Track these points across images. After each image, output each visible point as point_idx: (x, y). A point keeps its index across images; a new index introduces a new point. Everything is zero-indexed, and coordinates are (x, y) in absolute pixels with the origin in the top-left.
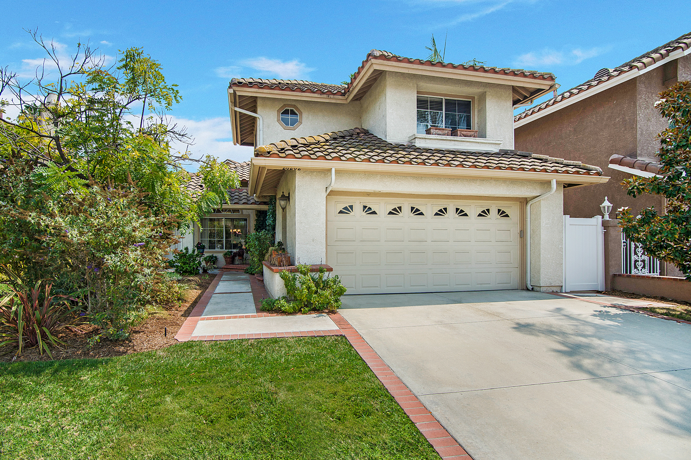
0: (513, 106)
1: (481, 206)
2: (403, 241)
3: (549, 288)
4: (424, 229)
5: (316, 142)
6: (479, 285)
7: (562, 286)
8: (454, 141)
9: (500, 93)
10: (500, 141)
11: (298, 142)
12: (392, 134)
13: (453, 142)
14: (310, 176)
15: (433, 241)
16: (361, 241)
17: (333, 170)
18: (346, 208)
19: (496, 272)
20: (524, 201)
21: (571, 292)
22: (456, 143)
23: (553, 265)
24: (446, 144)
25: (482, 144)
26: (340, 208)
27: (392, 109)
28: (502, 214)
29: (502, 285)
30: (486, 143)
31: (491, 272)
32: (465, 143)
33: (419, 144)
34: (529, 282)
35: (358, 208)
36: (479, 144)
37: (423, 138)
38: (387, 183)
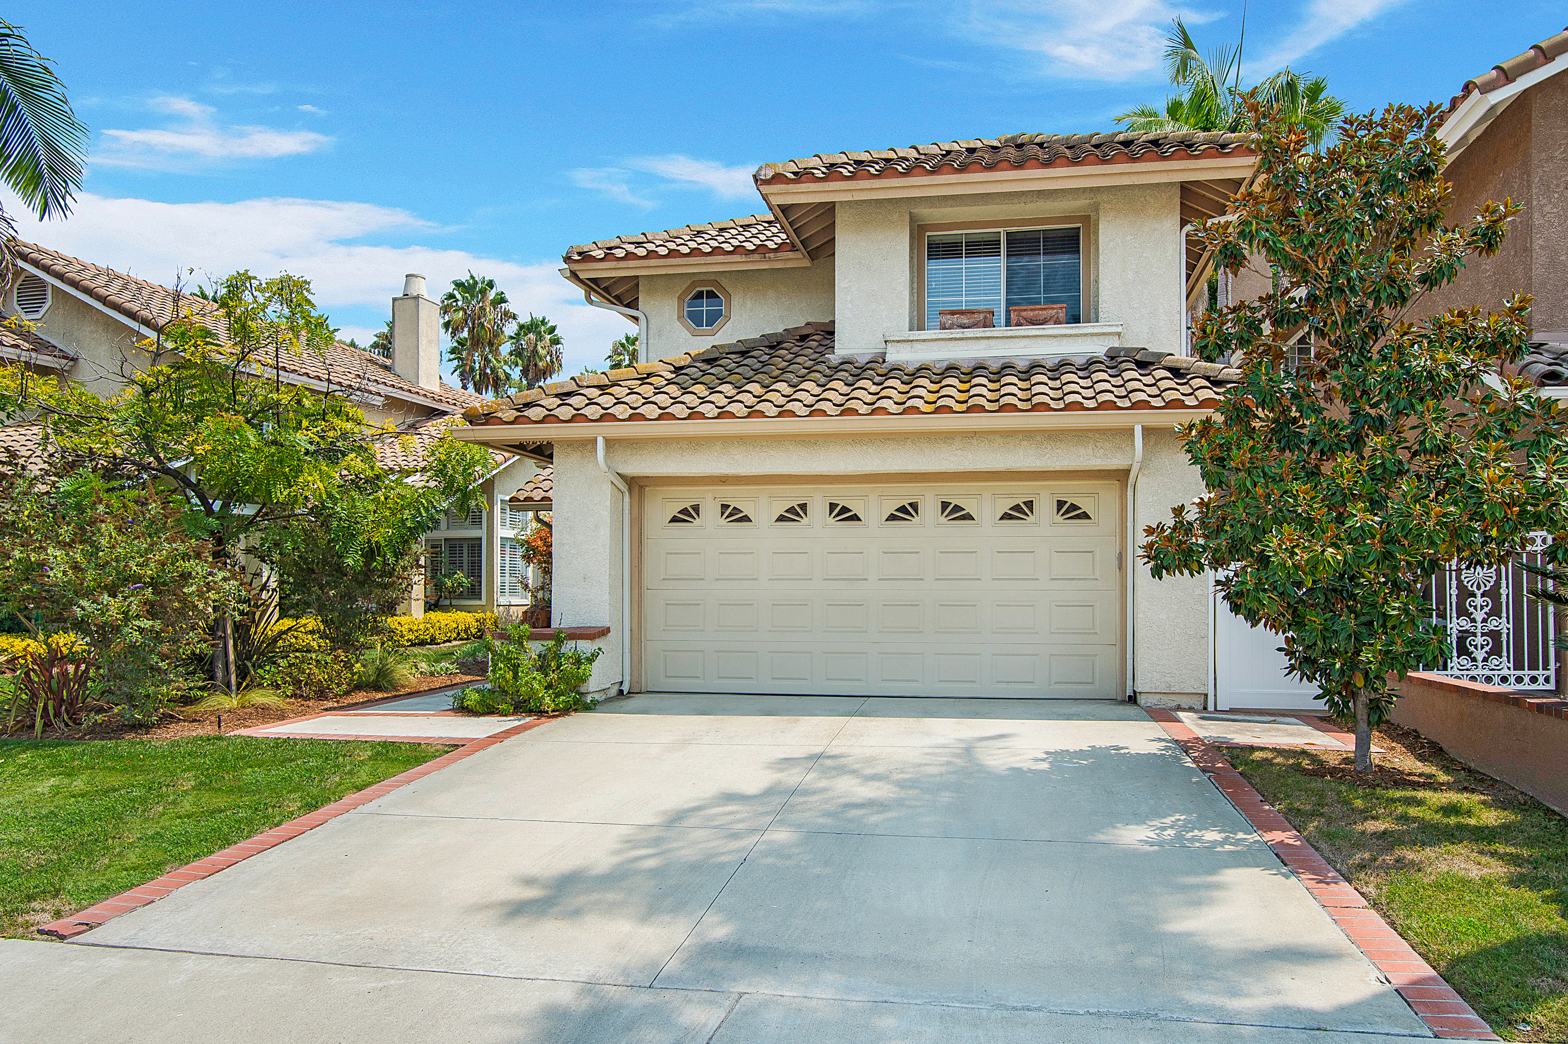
0: (1181, 229)
2: (810, 579)
3: (1165, 698)
4: (861, 553)
5: (640, 376)
6: (1004, 685)
7: (1206, 695)
8: (988, 338)
9: (1142, 199)
10: (1117, 326)
11: (577, 384)
12: (847, 335)
13: (986, 341)
14: (579, 453)
15: (883, 580)
16: (716, 579)
17: (600, 441)
18: (684, 511)
19: (1051, 655)
20: (1123, 476)
21: (1232, 711)
22: (993, 342)
23: (1177, 638)
24: (966, 348)
25: (1065, 340)
26: (674, 510)
27: (847, 280)
28: (1070, 511)
29: (1074, 686)
30: (1076, 335)
31: (1037, 655)
32: (1018, 340)
33: (895, 356)
34: (1129, 682)
35: (710, 511)
36: (1058, 339)
37: (904, 341)
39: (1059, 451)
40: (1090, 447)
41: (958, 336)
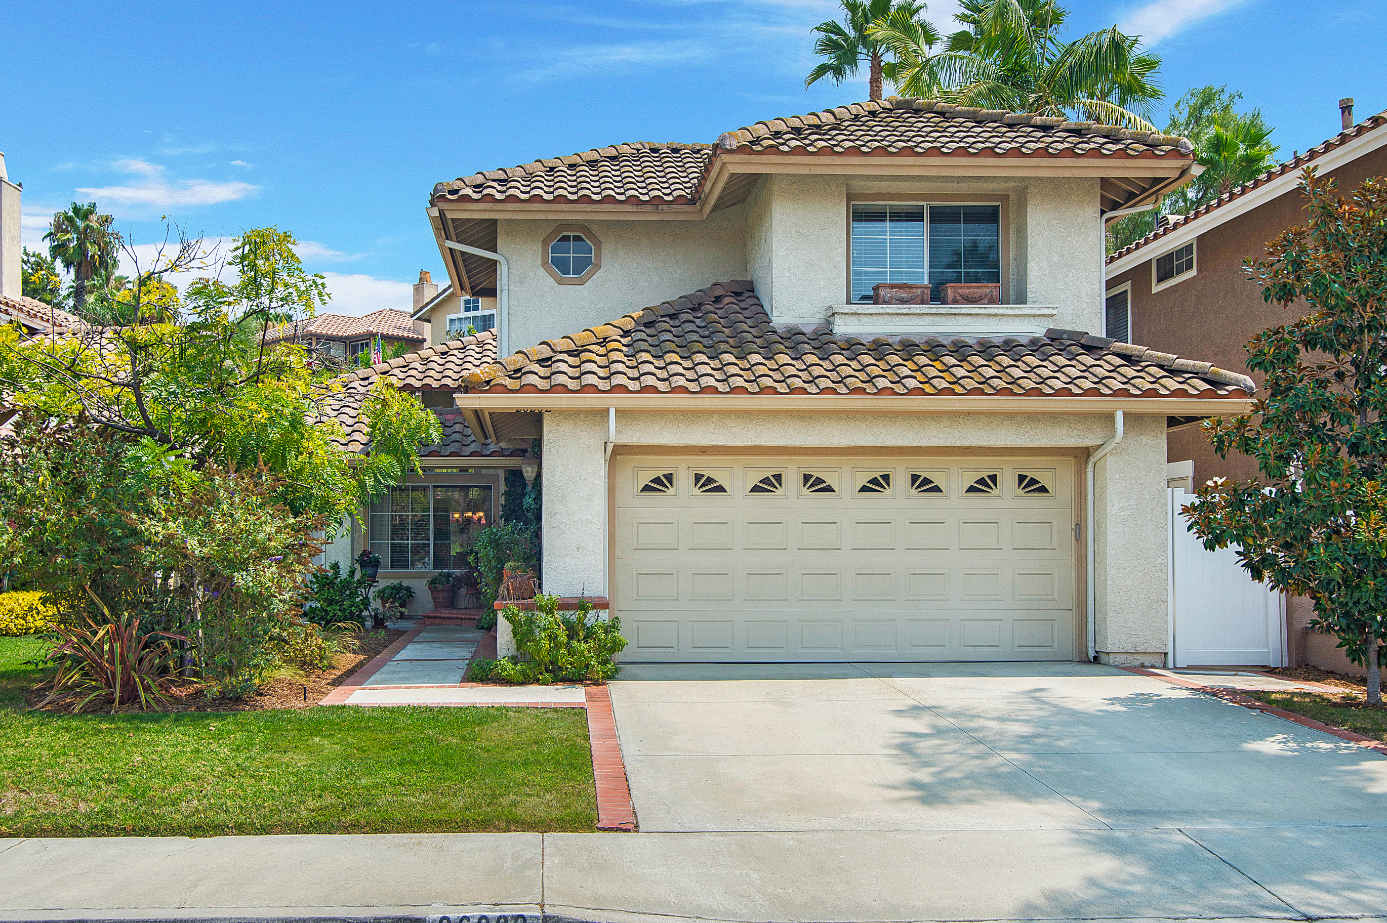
0: (1101, 216)
1: (976, 469)
2: (785, 549)
3: (1130, 657)
4: (835, 523)
5: (598, 341)
6: (972, 649)
7: (1166, 654)
8: (932, 314)
9: (1066, 185)
10: (1053, 308)
11: (552, 350)
12: (785, 303)
13: (930, 318)
14: (572, 422)
15: (856, 549)
16: (690, 549)
17: (612, 412)
18: (657, 480)
19: (1015, 620)
20: (1083, 455)
21: (1189, 667)
22: (937, 319)
23: (1141, 603)
24: (911, 323)
25: (1005, 319)
26: (646, 478)
27: (785, 248)
28: (1029, 484)
29: (1035, 649)
30: (1015, 315)
31: (1001, 620)
32: (960, 318)
33: (843, 328)
34: (1091, 644)
35: (684, 480)
36: (998, 318)
37: (852, 314)
38: (733, 430)
39: (1038, 431)
40: (1065, 428)
41: (905, 311)
